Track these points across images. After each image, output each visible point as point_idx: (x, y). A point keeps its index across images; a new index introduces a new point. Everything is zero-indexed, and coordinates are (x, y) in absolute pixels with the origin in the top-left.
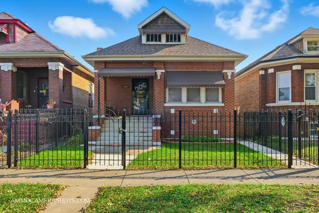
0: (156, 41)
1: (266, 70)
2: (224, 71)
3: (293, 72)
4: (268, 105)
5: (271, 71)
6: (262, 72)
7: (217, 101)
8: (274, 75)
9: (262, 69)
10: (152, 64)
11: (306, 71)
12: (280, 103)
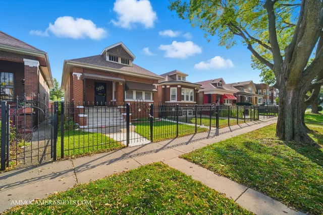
0: (115, 61)
1: (165, 86)
2: (154, 84)
3: (178, 88)
4: (166, 102)
5: (168, 87)
6: (163, 87)
7: (150, 99)
8: (169, 88)
9: (164, 85)
10: (117, 75)
11: (182, 88)
12: (172, 101)
